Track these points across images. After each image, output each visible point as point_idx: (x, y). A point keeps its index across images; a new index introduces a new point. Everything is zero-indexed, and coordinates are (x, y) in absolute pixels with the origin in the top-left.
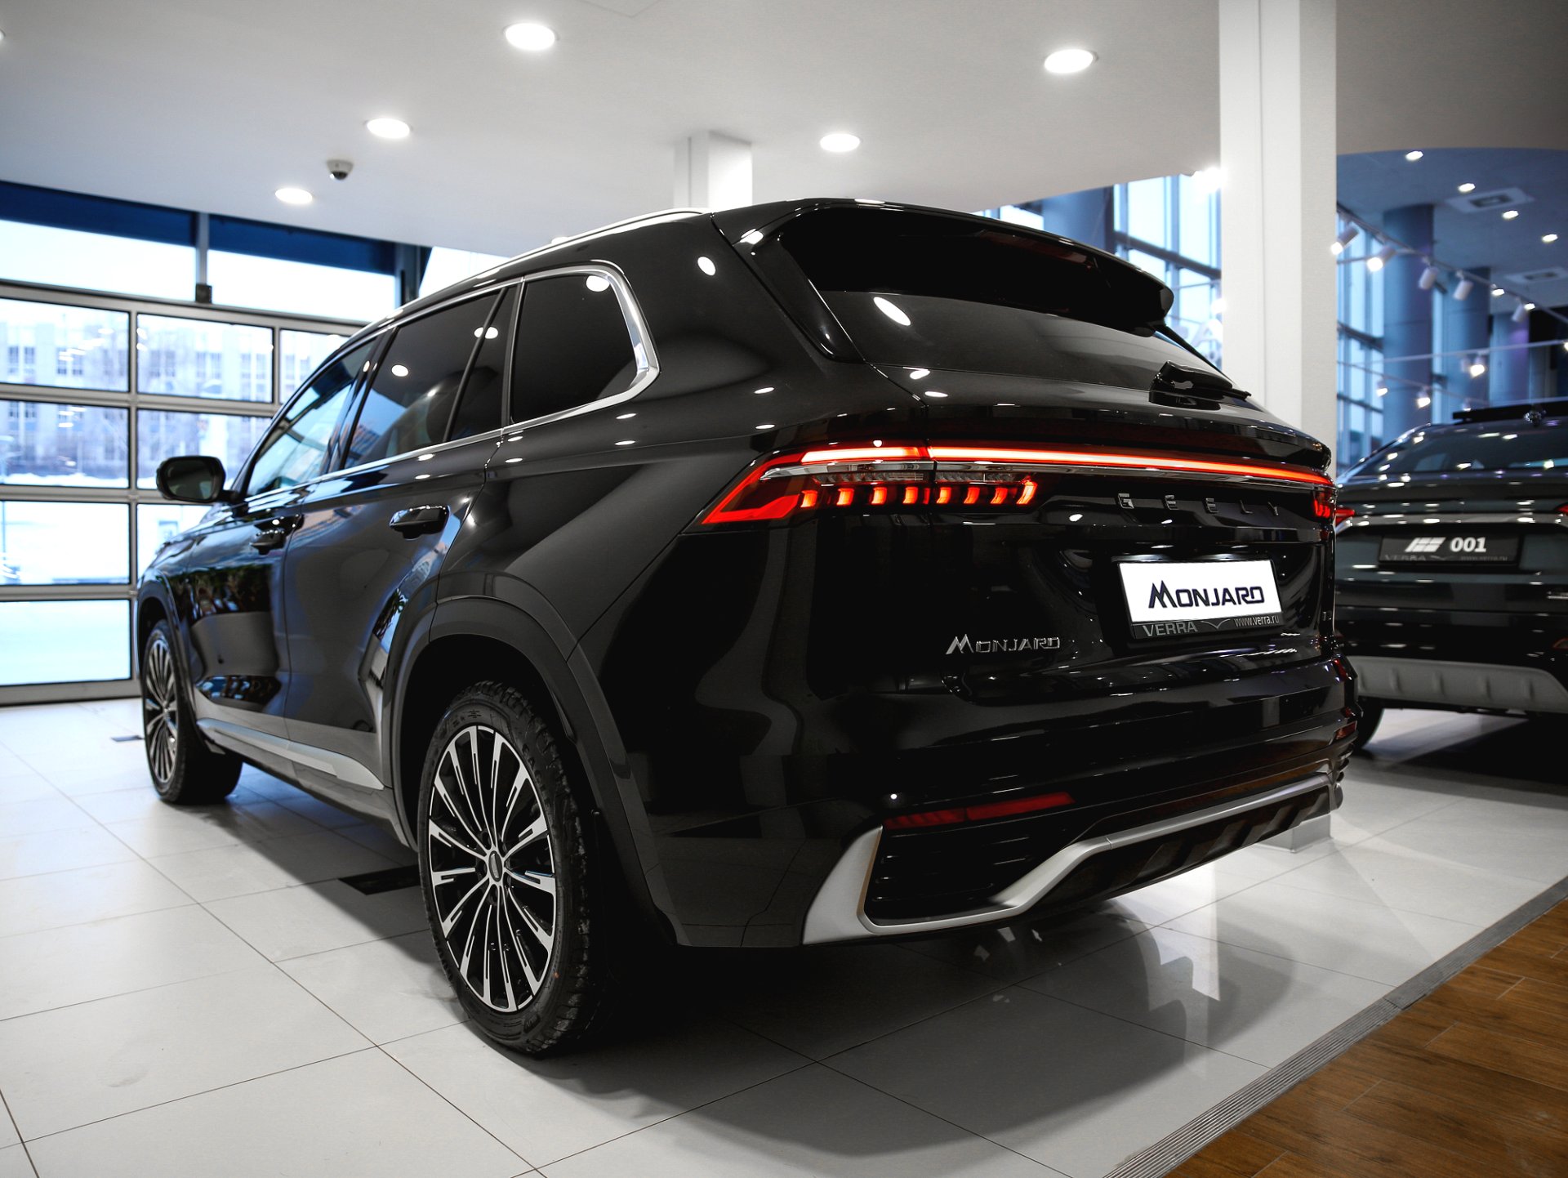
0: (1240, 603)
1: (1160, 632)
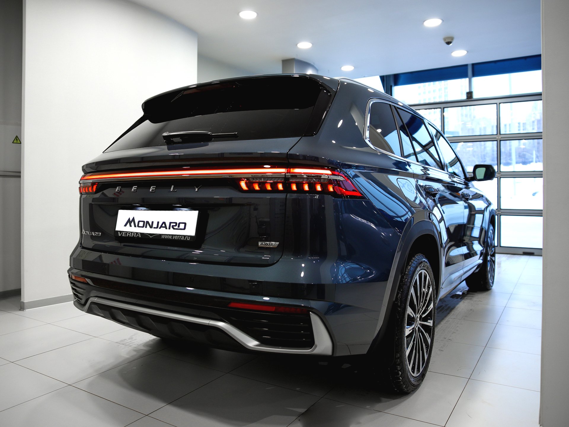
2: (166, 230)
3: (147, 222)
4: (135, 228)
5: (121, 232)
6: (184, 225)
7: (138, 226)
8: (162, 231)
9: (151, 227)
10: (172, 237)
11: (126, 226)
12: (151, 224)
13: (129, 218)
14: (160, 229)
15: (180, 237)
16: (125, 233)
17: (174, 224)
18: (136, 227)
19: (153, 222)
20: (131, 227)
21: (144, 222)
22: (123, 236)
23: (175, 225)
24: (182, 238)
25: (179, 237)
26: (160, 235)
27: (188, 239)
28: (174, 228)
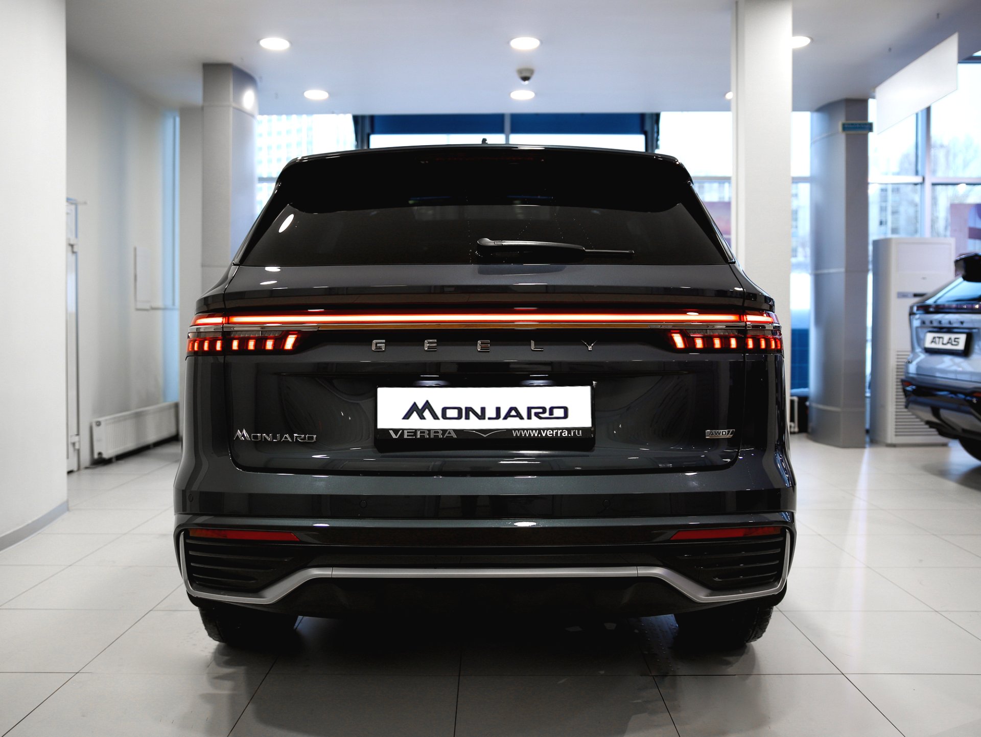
0: (529, 417)
1: (408, 436)
2: (522, 421)
3: (466, 408)
4: (437, 421)
5: (396, 431)
6: (562, 410)
7: (444, 417)
8: (513, 423)
9: (482, 416)
10: (540, 433)
11: (408, 418)
12: (479, 412)
13: (415, 404)
14: (505, 421)
15: (559, 432)
16: (408, 432)
17: (541, 410)
18: (438, 419)
19: (483, 409)
20: (423, 420)
21: (460, 409)
22: (406, 437)
23: (541, 412)
24: (565, 434)
25: (557, 433)
26: (510, 431)
27: (579, 434)
28: (540, 416)
